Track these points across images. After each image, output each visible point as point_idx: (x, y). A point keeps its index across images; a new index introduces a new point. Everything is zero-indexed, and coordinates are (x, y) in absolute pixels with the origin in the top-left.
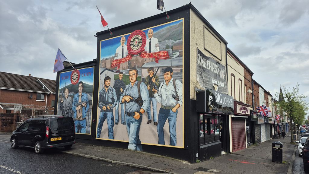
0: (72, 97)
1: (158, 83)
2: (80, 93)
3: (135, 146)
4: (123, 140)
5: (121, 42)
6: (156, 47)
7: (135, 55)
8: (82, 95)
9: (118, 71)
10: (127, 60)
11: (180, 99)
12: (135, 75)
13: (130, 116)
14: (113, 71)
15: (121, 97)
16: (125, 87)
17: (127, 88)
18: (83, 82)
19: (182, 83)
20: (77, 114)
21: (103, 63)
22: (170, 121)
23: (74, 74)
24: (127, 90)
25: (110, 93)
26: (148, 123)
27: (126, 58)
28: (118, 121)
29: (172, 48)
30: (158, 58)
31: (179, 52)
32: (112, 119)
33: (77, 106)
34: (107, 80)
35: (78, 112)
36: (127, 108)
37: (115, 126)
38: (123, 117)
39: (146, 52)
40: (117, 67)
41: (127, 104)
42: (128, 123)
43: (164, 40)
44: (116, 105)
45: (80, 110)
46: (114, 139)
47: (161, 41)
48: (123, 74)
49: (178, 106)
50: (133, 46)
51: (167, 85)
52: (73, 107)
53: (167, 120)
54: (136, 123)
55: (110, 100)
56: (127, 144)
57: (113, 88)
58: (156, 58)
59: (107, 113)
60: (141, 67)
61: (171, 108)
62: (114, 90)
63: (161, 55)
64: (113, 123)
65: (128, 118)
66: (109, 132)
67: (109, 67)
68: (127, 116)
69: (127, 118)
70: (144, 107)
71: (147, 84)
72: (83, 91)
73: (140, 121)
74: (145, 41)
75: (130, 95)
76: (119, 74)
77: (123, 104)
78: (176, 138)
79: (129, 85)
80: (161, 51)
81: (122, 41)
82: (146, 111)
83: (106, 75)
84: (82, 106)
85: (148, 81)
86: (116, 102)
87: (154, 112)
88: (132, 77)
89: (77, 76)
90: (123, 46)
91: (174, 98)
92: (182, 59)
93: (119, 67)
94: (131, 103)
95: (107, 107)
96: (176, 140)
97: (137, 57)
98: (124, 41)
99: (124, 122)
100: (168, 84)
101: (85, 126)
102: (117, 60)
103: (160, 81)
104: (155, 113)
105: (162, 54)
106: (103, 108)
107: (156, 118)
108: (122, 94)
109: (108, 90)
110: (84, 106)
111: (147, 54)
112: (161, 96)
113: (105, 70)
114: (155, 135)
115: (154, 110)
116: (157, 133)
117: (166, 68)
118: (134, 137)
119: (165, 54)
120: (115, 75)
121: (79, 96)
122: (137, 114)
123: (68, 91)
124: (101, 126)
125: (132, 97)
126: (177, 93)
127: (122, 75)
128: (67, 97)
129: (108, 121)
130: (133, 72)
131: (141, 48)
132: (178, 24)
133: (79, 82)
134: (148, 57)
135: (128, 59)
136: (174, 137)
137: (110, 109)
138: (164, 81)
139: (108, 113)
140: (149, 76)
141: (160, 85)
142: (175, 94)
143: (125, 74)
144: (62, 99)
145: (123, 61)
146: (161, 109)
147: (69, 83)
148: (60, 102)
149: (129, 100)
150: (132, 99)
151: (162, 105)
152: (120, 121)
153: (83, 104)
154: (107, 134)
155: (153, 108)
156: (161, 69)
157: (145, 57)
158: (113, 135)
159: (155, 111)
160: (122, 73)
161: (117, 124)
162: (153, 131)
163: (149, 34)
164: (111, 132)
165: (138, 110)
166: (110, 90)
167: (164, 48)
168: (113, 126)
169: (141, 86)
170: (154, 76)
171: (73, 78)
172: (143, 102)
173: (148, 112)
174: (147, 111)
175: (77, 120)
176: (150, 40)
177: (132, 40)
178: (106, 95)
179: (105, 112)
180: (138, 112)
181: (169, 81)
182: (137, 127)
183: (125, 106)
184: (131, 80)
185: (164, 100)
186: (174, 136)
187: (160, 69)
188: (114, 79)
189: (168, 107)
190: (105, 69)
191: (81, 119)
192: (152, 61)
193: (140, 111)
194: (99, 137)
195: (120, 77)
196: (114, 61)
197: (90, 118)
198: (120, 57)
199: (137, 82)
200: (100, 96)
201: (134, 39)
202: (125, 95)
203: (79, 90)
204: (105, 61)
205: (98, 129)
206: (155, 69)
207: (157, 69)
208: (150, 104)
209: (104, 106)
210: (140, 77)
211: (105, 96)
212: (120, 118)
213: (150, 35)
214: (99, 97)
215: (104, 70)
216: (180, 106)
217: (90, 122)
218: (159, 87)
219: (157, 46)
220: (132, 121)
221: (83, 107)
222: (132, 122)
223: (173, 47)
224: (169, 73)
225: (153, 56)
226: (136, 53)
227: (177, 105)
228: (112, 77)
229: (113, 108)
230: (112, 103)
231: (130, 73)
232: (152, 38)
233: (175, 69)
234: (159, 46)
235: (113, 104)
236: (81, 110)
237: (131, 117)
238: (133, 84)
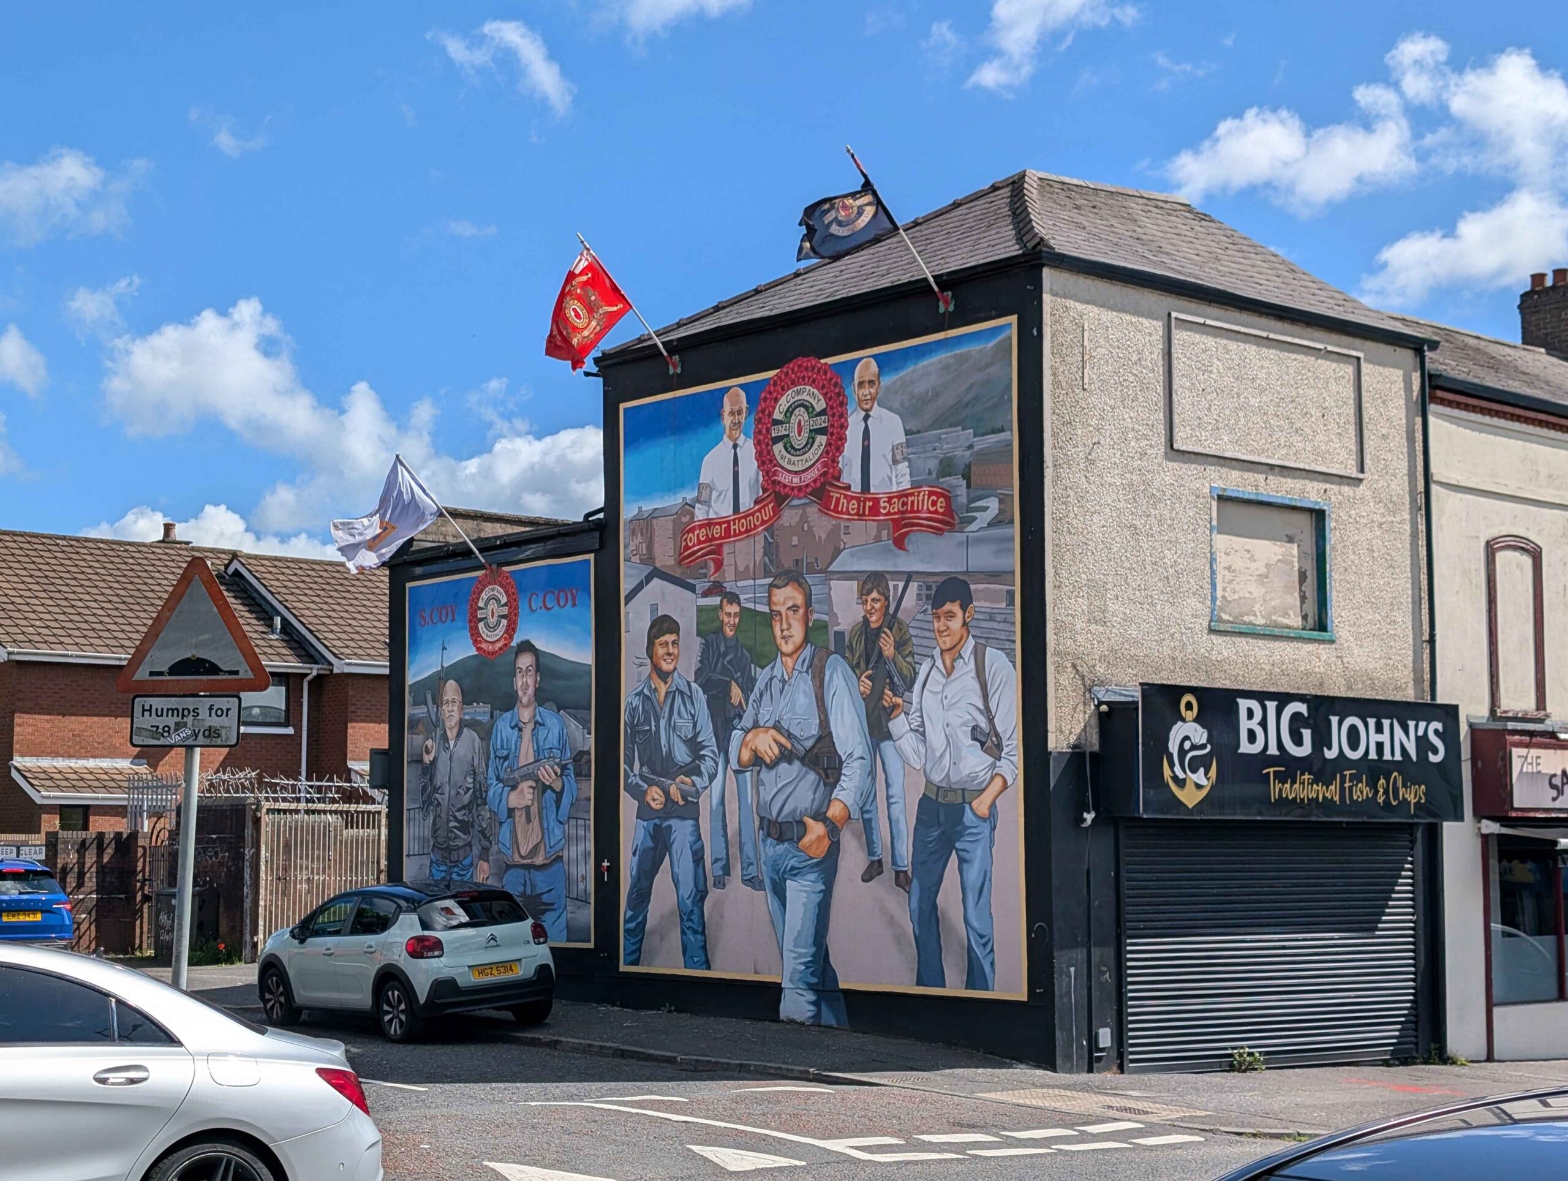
0: (486, 732)
1: (909, 659)
2: (527, 706)
3: (813, 1003)
4: (756, 972)
5: (727, 420)
6: (895, 462)
7: (796, 502)
8: (536, 723)
9: (716, 589)
10: (756, 527)
11: (1006, 750)
12: (801, 611)
13: (780, 840)
14: (691, 588)
15: (737, 734)
16: (753, 681)
17: (763, 687)
18: (539, 645)
19: (1014, 663)
20: (514, 833)
21: (639, 539)
22: (965, 866)
23: (484, 595)
24: (761, 695)
25: (679, 714)
26: (867, 877)
27: (753, 514)
28: (727, 870)
29: (967, 477)
30: (906, 525)
31: (1001, 502)
32: (698, 858)
33: (514, 788)
34: (663, 639)
35: (520, 818)
36: (766, 795)
37: (714, 894)
38: (748, 849)
39: (848, 488)
40: (712, 565)
41: (765, 775)
42: (773, 880)
43: (931, 427)
44: (712, 777)
45: (528, 808)
46: (709, 968)
47: (918, 432)
48: (739, 603)
49: (998, 783)
50: (786, 449)
51: (949, 671)
52: (491, 793)
53: (954, 857)
54: (812, 877)
55: (682, 754)
56: (774, 991)
57: (694, 685)
58: (897, 524)
59: (670, 826)
60: (825, 571)
61: (968, 793)
62: (701, 696)
63: (918, 511)
64: (702, 882)
65: (772, 850)
66: (683, 933)
67: (671, 562)
68: (769, 840)
69: (770, 851)
70: (847, 793)
71: (858, 665)
72: (541, 697)
73: (828, 867)
74: (844, 427)
75: (777, 727)
76: (721, 606)
77: (748, 774)
78: (992, 950)
79: (773, 668)
80: (916, 485)
81: (732, 413)
82: (855, 815)
83: (654, 608)
84: (542, 788)
85: (860, 649)
86: (709, 763)
87: (893, 817)
88: (785, 626)
89: (505, 611)
90: (735, 446)
91: (982, 744)
92: (1012, 539)
93: (719, 565)
94: (784, 766)
95: (666, 793)
96: (992, 964)
97: (804, 511)
98: (740, 412)
99: (752, 871)
100: (953, 667)
101: (563, 897)
102: (709, 524)
103: (916, 650)
104: (898, 821)
105: (924, 502)
106: (649, 799)
107: (906, 851)
108: (741, 717)
109: (667, 693)
110: (550, 787)
111: (852, 498)
112: (921, 732)
113: (649, 579)
114: (899, 939)
115: (894, 808)
116: (909, 928)
117: (941, 579)
118: (807, 951)
119: (934, 503)
120: (700, 610)
121: (518, 727)
122: (816, 829)
123: (458, 698)
124: (642, 896)
125: (790, 736)
126: (991, 721)
127: (734, 609)
128: (455, 731)
129: (676, 870)
130: (787, 596)
131: (825, 465)
132: (991, 344)
133: (514, 644)
134: (857, 514)
135: (763, 522)
136: (985, 945)
137: (681, 803)
138: (937, 652)
139: (674, 823)
140: (866, 621)
141: (916, 673)
142: (983, 723)
143: (751, 606)
144: (429, 743)
145: (741, 533)
146: (924, 801)
147: (461, 650)
148: (420, 761)
149: (776, 751)
150: (789, 746)
151: (928, 782)
152: (737, 871)
153: (542, 773)
154: (675, 939)
155: (888, 797)
156: (920, 588)
157: (842, 513)
158: (704, 948)
159: (896, 810)
160: (733, 598)
161: (720, 883)
162: (891, 921)
163: (861, 384)
164: (695, 932)
165: (820, 807)
166: (682, 693)
167: (930, 473)
168: (701, 895)
169: (831, 676)
170: (891, 620)
171: (481, 620)
172: (841, 762)
173: (866, 816)
174: (863, 811)
175: (517, 866)
176: (866, 418)
177: (777, 415)
178: (663, 723)
179: (657, 821)
180: (820, 816)
181: (953, 651)
182: (818, 898)
183: (758, 783)
184: (779, 641)
185: (938, 754)
186: (984, 940)
187: (913, 586)
188: (698, 635)
189: (955, 791)
190: (648, 569)
191: (539, 860)
192: (878, 539)
193: (829, 814)
194: (636, 963)
195: (726, 619)
196: (692, 530)
197: (586, 854)
198: (722, 508)
199: (808, 651)
200: (631, 725)
201: (790, 412)
202: (756, 725)
203: (520, 693)
204: (645, 524)
205: (630, 913)
206: (891, 584)
207: (901, 585)
208: (872, 774)
209: (651, 783)
210: (823, 627)
211: (658, 727)
212: (734, 851)
213: (866, 391)
214: (626, 731)
215: (643, 577)
216: (1005, 786)
217: (584, 878)
218: (913, 682)
219: (899, 457)
220: (793, 868)
221: (544, 792)
222: (795, 872)
223: (973, 468)
224: (955, 607)
225: (878, 514)
226: (800, 489)
227: (992, 778)
228: (688, 621)
229: (698, 794)
230: (693, 770)
231: (774, 599)
232: (876, 410)
233: (981, 586)
234: (909, 460)
235: (699, 774)
236: (534, 810)
237: (786, 844)
238: (789, 661)
